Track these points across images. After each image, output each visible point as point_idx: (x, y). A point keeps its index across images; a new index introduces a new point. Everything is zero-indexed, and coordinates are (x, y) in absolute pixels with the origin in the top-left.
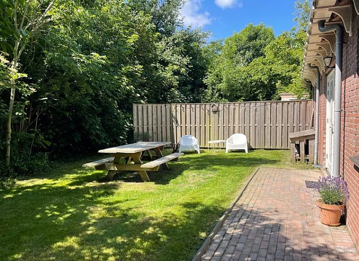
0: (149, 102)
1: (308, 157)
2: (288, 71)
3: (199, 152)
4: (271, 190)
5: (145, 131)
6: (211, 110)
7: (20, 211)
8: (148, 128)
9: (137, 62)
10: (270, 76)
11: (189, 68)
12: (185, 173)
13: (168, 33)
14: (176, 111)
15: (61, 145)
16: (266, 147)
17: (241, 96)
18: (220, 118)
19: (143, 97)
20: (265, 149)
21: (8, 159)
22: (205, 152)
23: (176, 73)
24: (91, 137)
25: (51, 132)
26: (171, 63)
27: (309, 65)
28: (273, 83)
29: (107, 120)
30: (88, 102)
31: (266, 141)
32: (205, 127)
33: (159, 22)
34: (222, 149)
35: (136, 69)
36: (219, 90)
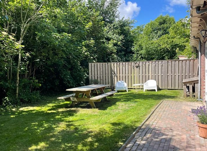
0: (98, 62)
1: (195, 94)
2: (183, 42)
3: (127, 91)
4: (169, 114)
5: (96, 78)
6: (135, 66)
7: (19, 124)
8: (97, 77)
9: (92, 38)
10: (172, 46)
11: (123, 42)
12: (117, 103)
13: (111, 22)
14: (114, 67)
15: (48, 87)
16: (169, 88)
17: (154, 58)
18: (140, 71)
19: (95, 58)
20: (168, 89)
21: (17, 95)
22: (131, 91)
23: (115, 45)
24: (64, 82)
25: (43, 79)
26: (112, 39)
27: (194, 37)
28: (174, 50)
29: (74, 72)
30: (63, 62)
31: (169, 85)
32: (131, 76)
33: (105, 16)
34: (141, 89)
35: (91, 43)
36: (141, 54)
